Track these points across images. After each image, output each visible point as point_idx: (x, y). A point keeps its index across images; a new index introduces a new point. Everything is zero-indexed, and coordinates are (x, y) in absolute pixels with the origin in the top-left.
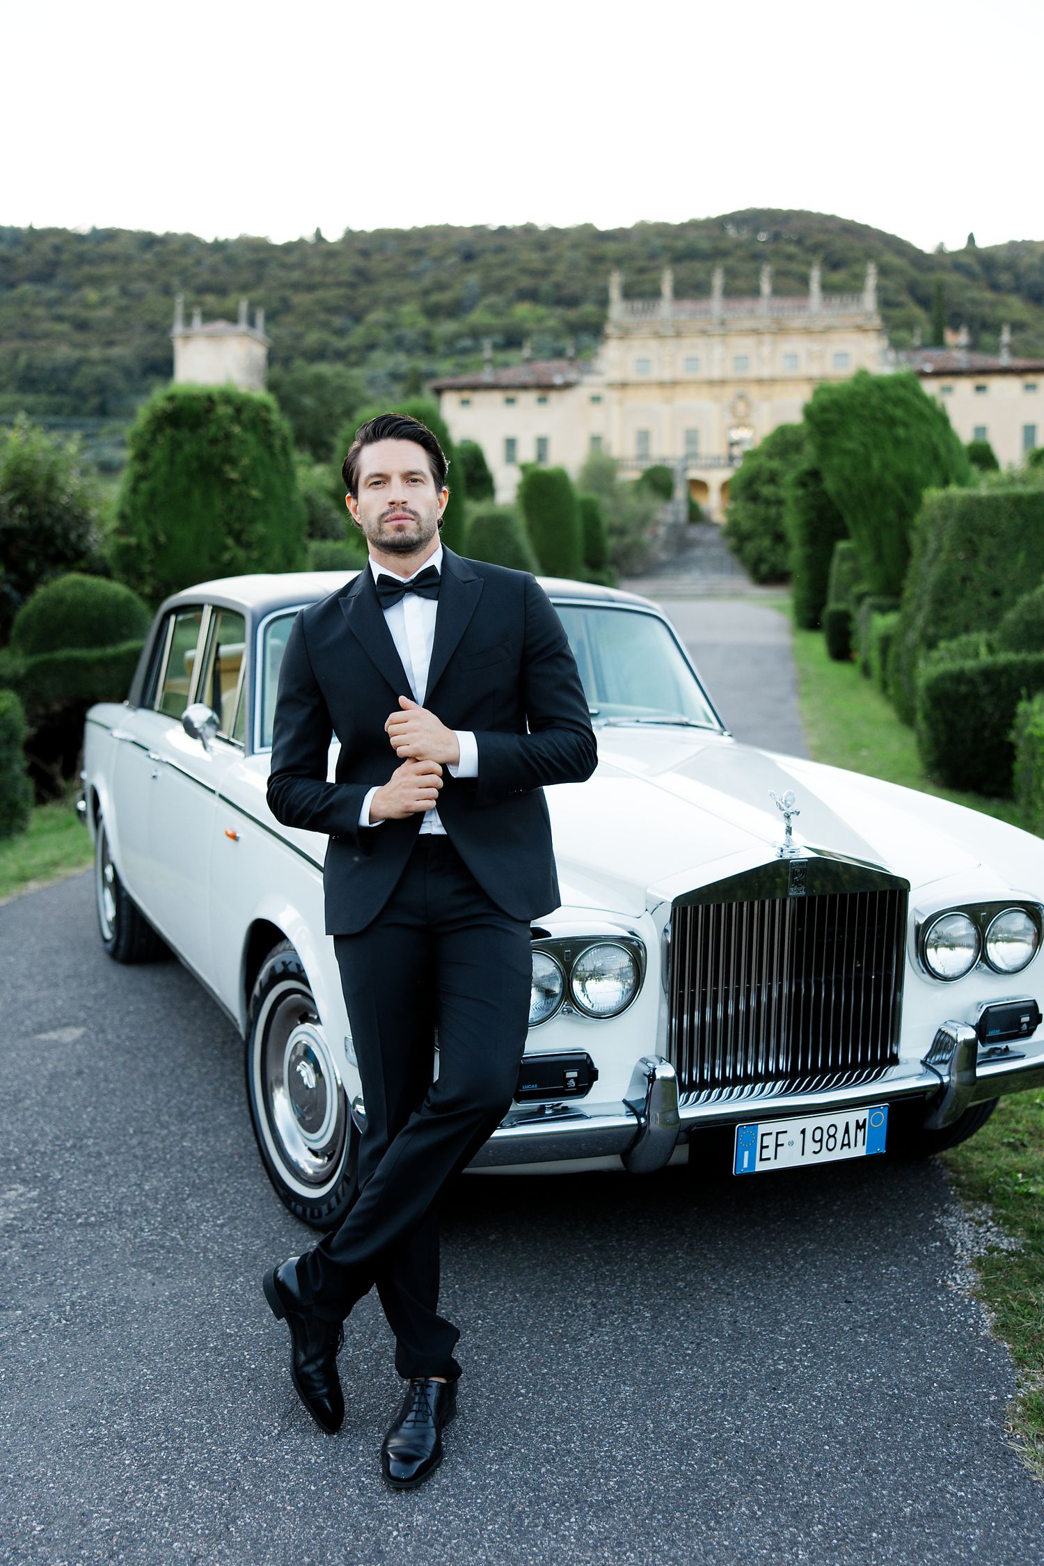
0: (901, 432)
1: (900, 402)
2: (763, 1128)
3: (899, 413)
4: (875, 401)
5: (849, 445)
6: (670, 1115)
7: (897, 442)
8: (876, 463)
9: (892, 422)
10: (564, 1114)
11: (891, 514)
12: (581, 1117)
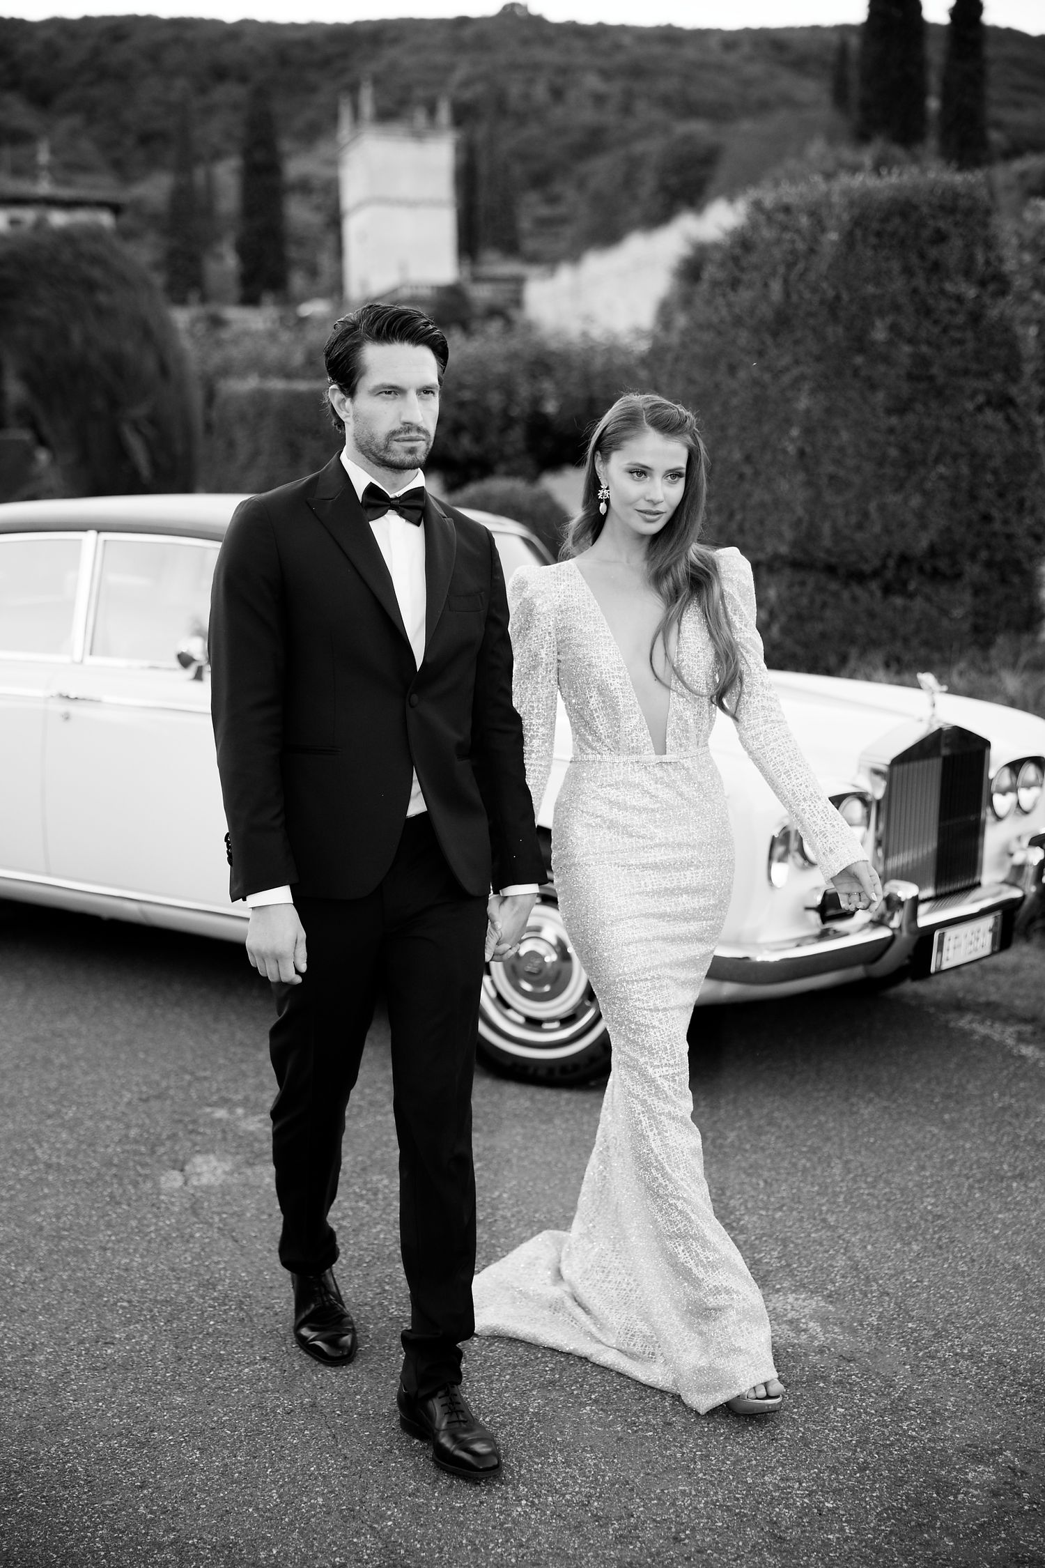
0: (102, 298)
1: (96, 260)
2: (950, 933)
3: (96, 273)
4: (66, 255)
5: (39, 312)
6: (913, 925)
7: (100, 311)
8: (76, 336)
9: (91, 286)
10: (838, 935)
11: (99, 403)
12: (847, 934)
